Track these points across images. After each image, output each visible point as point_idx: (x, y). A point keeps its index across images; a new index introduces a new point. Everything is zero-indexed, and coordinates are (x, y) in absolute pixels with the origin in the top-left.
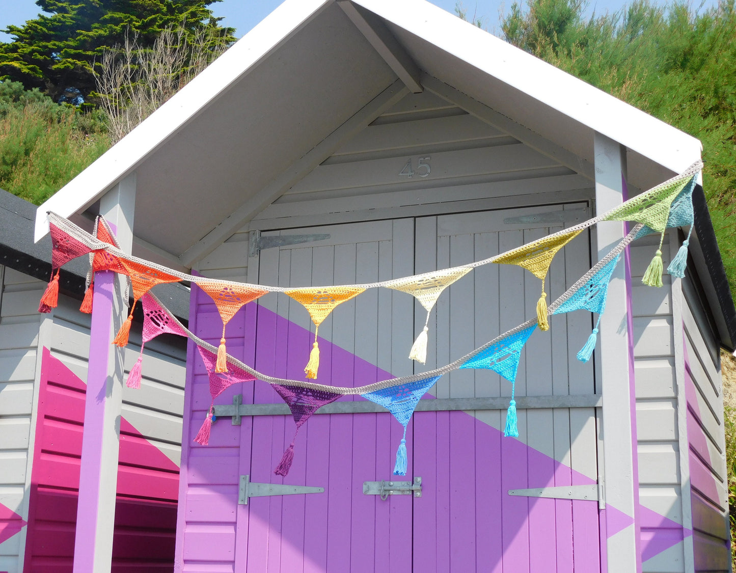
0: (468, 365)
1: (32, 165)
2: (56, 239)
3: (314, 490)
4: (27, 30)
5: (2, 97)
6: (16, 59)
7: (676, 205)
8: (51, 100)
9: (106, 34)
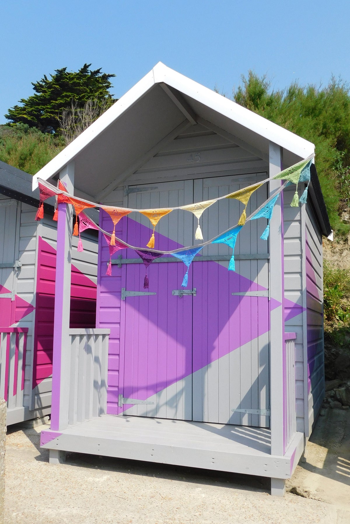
0: (215, 242)
1: (33, 160)
2: (41, 189)
3: (152, 294)
4: (29, 101)
5: (20, 131)
6: (25, 114)
7: (303, 172)
8: (41, 132)
9: (63, 102)
